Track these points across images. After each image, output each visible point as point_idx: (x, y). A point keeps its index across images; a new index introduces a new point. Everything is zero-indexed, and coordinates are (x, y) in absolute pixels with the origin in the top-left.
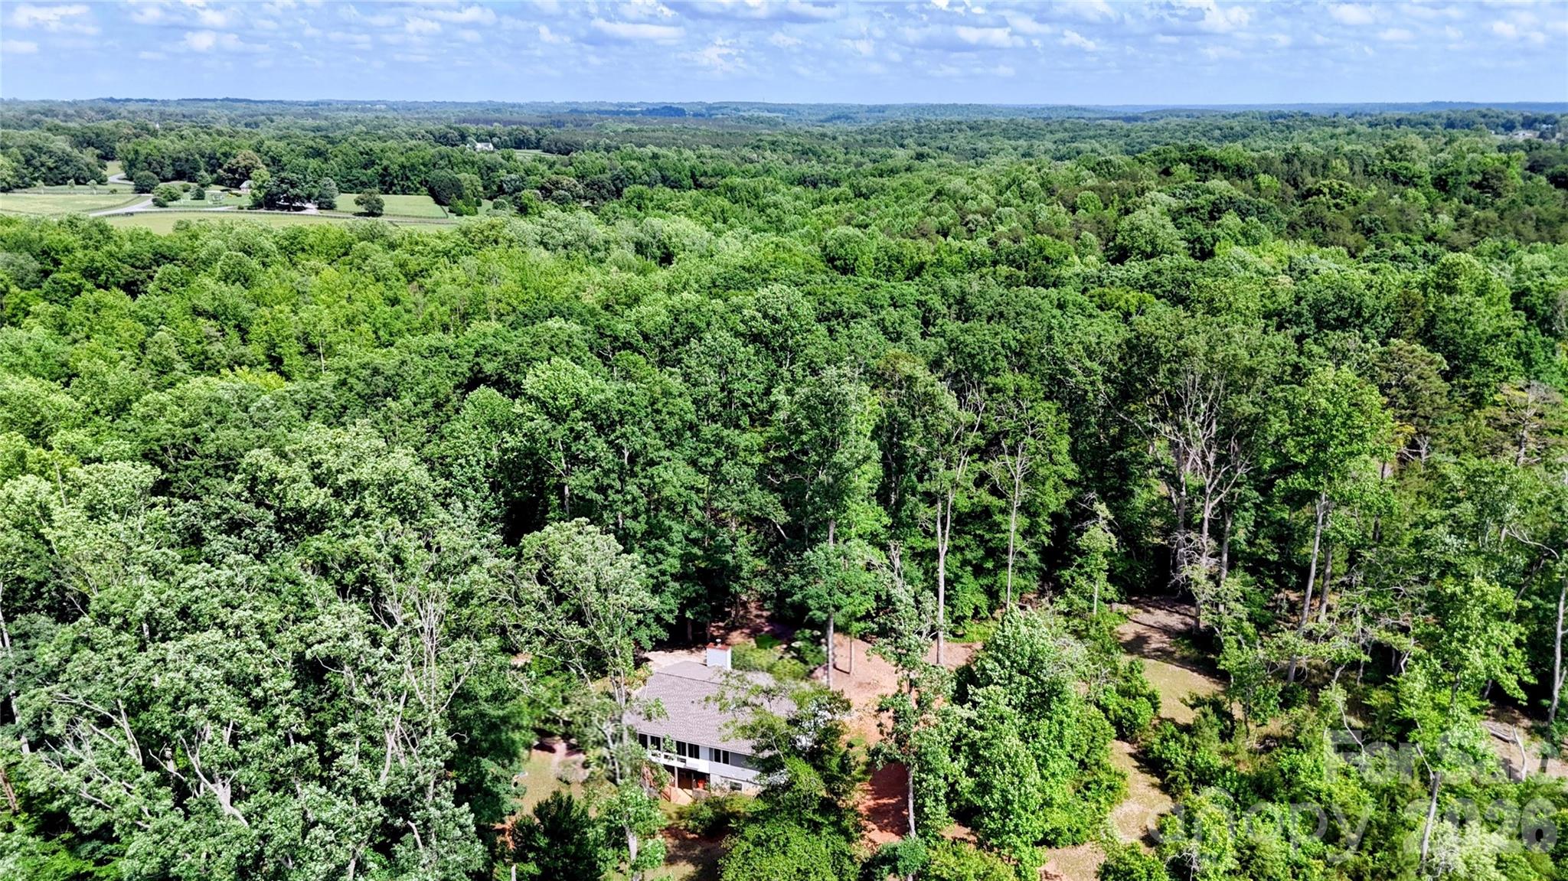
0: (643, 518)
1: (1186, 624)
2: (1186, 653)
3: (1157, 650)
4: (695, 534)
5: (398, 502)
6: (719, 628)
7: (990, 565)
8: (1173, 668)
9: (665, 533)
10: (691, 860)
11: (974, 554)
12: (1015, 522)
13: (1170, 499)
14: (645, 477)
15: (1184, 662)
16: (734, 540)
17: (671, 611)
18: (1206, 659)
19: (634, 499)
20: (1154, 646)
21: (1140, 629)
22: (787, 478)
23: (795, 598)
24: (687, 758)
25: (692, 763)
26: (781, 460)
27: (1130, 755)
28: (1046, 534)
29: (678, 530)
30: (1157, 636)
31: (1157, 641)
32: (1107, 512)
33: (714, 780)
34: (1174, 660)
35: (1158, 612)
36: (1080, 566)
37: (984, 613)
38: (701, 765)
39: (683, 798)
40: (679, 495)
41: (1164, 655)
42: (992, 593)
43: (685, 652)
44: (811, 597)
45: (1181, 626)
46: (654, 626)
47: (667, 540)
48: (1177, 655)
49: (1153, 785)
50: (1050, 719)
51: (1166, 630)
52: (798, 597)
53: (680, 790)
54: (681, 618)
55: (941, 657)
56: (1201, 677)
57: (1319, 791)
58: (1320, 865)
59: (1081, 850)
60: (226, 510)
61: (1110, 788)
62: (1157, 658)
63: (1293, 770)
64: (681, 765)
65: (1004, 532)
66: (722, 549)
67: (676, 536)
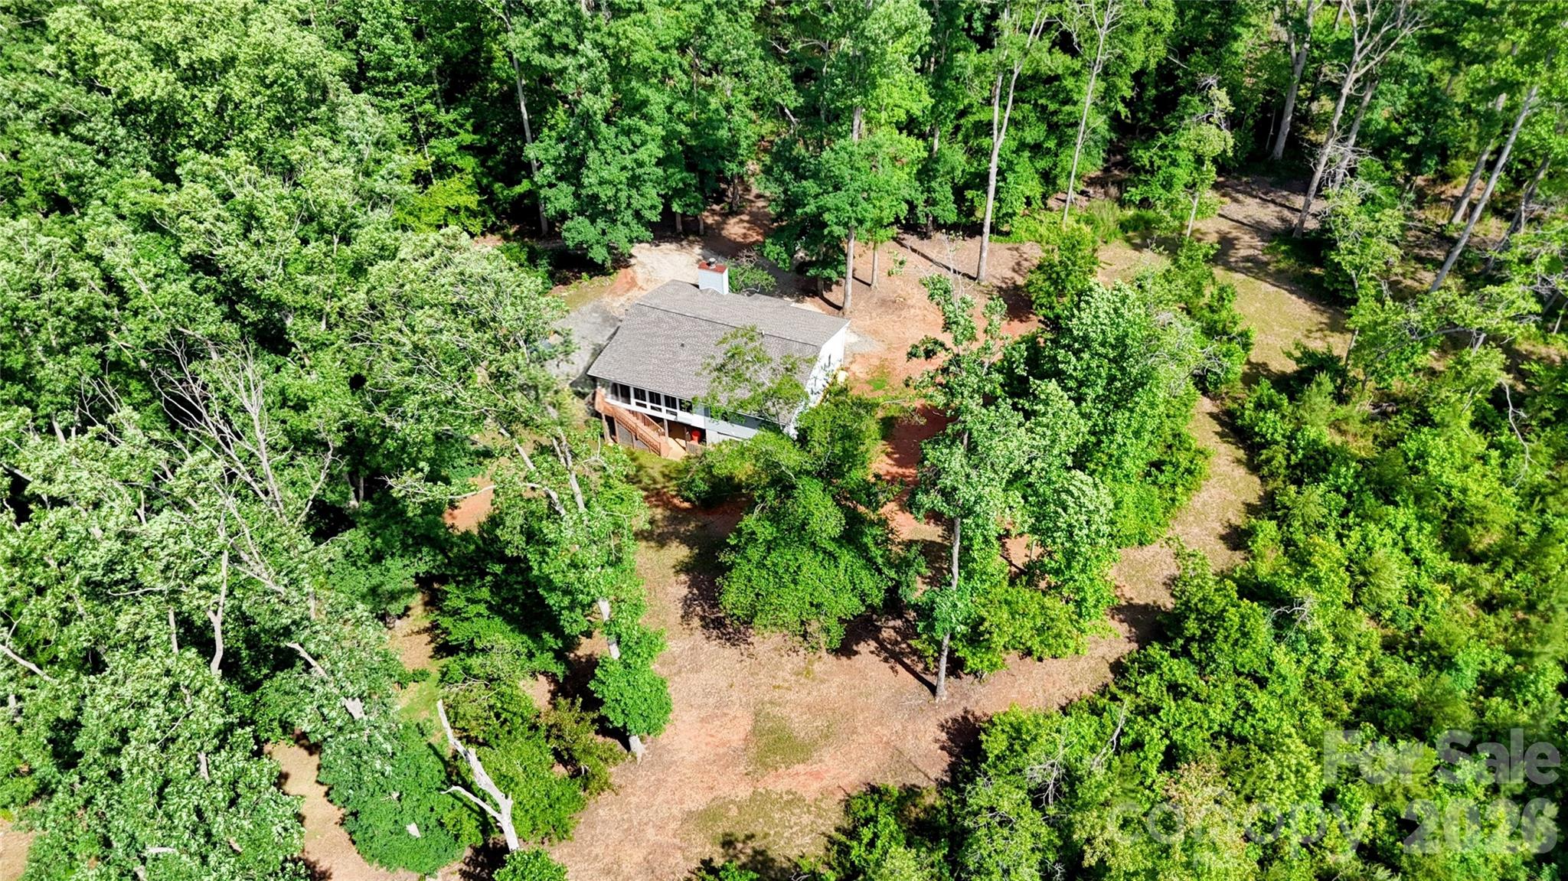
0: (606, 89)
1: (1283, 220)
2: (1282, 265)
3: (1247, 259)
4: (680, 106)
5: (275, 88)
6: (713, 212)
7: (1051, 144)
8: (1266, 287)
9: (638, 107)
10: (685, 540)
11: (1034, 133)
12: (1090, 89)
13: (1287, 46)
14: (610, 34)
15: (1281, 278)
16: (729, 108)
17: (653, 207)
18: (1308, 275)
19: (591, 64)
20: (1243, 253)
21: (1225, 226)
22: (799, 46)
23: (807, 209)
24: (678, 411)
25: (683, 417)
26: (791, 19)
27: (1211, 415)
28: (1123, 99)
29: (657, 100)
30: (1247, 238)
31: (1248, 245)
32: (1227, 102)
33: (711, 437)
34: (1268, 274)
35: (1249, 200)
36: (1163, 147)
37: (1037, 204)
38: (696, 420)
39: (675, 451)
40: (654, 61)
41: (1255, 267)
42: (1048, 178)
43: (673, 246)
44: (829, 210)
45: (1278, 224)
46: (634, 223)
47: (644, 117)
48: (1272, 268)
49: (1239, 461)
50: (1132, 411)
51: (1258, 228)
52: (811, 208)
53: (671, 440)
54: (667, 212)
55: (984, 268)
56: (1301, 301)
57: (1450, 487)
58: (1444, 589)
59: (1148, 551)
60: (43, 98)
61: (1189, 471)
62: (1246, 271)
63: (1421, 456)
64: (672, 418)
65: (1075, 103)
66: (713, 124)
67: (656, 109)
